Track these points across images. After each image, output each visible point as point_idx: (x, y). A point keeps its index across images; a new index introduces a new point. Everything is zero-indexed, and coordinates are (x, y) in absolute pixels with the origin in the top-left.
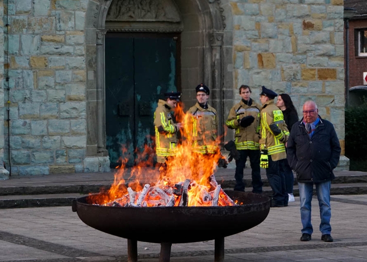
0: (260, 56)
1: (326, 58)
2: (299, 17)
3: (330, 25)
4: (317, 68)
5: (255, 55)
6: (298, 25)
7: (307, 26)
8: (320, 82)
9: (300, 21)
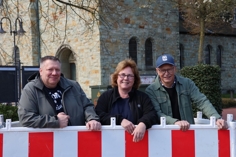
0: (83, 68)
1: (96, 67)
2: (91, 56)
3: (97, 57)
4: (95, 70)
5: (82, 67)
6: (90, 58)
7: (92, 58)
8: (95, 74)
9: (91, 57)
